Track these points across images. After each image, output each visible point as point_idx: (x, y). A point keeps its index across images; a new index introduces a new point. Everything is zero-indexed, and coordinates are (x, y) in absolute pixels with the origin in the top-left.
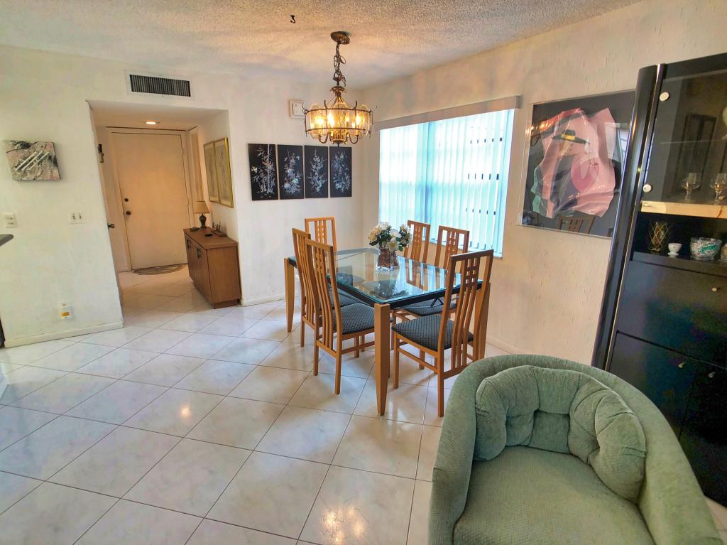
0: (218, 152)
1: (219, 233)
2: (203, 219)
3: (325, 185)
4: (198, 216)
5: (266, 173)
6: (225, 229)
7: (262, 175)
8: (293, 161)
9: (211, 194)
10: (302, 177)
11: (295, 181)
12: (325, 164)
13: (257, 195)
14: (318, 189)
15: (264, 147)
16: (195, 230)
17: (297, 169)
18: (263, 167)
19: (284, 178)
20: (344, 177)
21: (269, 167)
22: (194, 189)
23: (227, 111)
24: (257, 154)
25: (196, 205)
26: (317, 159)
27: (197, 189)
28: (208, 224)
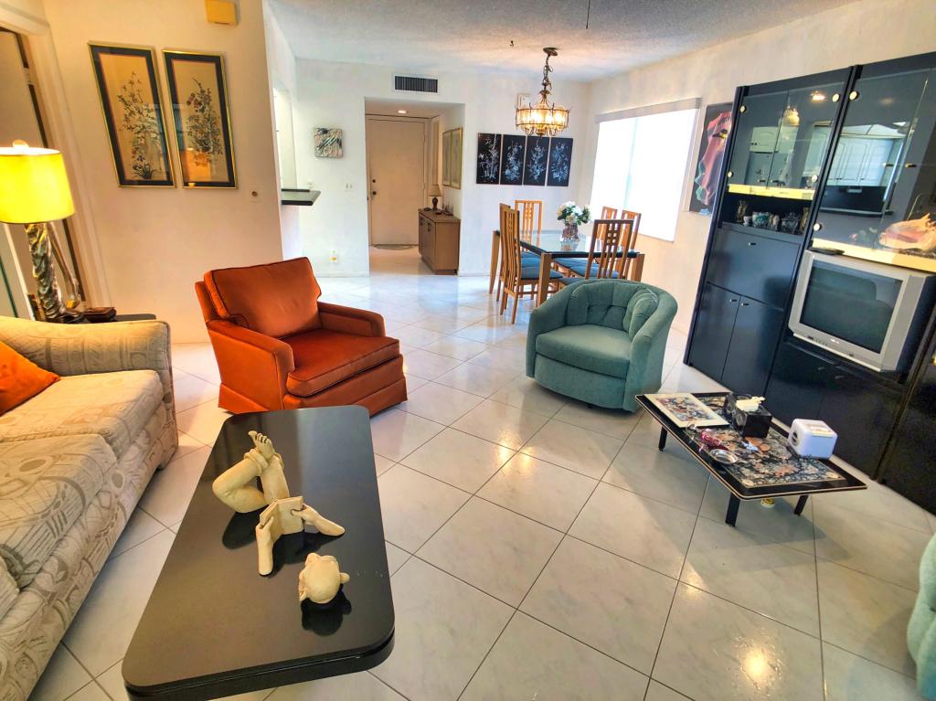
0: (453, 140)
1: (448, 212)
2: (435, 202)
3: (543, 174)
4: (431, 198)
5: (490, 160)
6: (452, 209)
7: (487, 162)
8: (515, 150)
9: (445, 179)
10: (522, 165)
11: (516, 168)
12: (545, 154)
13: (481, 179)
14: (536, 177)
15: (492, 136)
16: (428, 209)
17: (519, 157)
18: (489, 155)
19: (506, 164)
20: (563, 167)
21: (494, 154)
22: (431, 175)
23: (464, 105)
24: (485, 142)
25: (431, 187)
26: (538, 149)
27: (433, 174)
28: (439, 206)
